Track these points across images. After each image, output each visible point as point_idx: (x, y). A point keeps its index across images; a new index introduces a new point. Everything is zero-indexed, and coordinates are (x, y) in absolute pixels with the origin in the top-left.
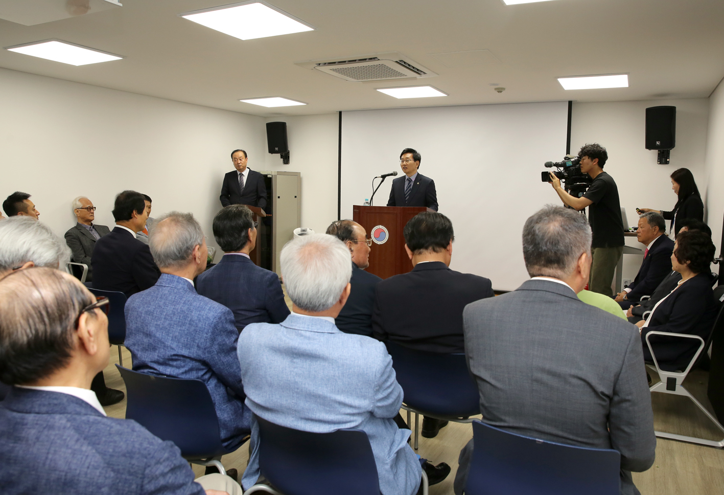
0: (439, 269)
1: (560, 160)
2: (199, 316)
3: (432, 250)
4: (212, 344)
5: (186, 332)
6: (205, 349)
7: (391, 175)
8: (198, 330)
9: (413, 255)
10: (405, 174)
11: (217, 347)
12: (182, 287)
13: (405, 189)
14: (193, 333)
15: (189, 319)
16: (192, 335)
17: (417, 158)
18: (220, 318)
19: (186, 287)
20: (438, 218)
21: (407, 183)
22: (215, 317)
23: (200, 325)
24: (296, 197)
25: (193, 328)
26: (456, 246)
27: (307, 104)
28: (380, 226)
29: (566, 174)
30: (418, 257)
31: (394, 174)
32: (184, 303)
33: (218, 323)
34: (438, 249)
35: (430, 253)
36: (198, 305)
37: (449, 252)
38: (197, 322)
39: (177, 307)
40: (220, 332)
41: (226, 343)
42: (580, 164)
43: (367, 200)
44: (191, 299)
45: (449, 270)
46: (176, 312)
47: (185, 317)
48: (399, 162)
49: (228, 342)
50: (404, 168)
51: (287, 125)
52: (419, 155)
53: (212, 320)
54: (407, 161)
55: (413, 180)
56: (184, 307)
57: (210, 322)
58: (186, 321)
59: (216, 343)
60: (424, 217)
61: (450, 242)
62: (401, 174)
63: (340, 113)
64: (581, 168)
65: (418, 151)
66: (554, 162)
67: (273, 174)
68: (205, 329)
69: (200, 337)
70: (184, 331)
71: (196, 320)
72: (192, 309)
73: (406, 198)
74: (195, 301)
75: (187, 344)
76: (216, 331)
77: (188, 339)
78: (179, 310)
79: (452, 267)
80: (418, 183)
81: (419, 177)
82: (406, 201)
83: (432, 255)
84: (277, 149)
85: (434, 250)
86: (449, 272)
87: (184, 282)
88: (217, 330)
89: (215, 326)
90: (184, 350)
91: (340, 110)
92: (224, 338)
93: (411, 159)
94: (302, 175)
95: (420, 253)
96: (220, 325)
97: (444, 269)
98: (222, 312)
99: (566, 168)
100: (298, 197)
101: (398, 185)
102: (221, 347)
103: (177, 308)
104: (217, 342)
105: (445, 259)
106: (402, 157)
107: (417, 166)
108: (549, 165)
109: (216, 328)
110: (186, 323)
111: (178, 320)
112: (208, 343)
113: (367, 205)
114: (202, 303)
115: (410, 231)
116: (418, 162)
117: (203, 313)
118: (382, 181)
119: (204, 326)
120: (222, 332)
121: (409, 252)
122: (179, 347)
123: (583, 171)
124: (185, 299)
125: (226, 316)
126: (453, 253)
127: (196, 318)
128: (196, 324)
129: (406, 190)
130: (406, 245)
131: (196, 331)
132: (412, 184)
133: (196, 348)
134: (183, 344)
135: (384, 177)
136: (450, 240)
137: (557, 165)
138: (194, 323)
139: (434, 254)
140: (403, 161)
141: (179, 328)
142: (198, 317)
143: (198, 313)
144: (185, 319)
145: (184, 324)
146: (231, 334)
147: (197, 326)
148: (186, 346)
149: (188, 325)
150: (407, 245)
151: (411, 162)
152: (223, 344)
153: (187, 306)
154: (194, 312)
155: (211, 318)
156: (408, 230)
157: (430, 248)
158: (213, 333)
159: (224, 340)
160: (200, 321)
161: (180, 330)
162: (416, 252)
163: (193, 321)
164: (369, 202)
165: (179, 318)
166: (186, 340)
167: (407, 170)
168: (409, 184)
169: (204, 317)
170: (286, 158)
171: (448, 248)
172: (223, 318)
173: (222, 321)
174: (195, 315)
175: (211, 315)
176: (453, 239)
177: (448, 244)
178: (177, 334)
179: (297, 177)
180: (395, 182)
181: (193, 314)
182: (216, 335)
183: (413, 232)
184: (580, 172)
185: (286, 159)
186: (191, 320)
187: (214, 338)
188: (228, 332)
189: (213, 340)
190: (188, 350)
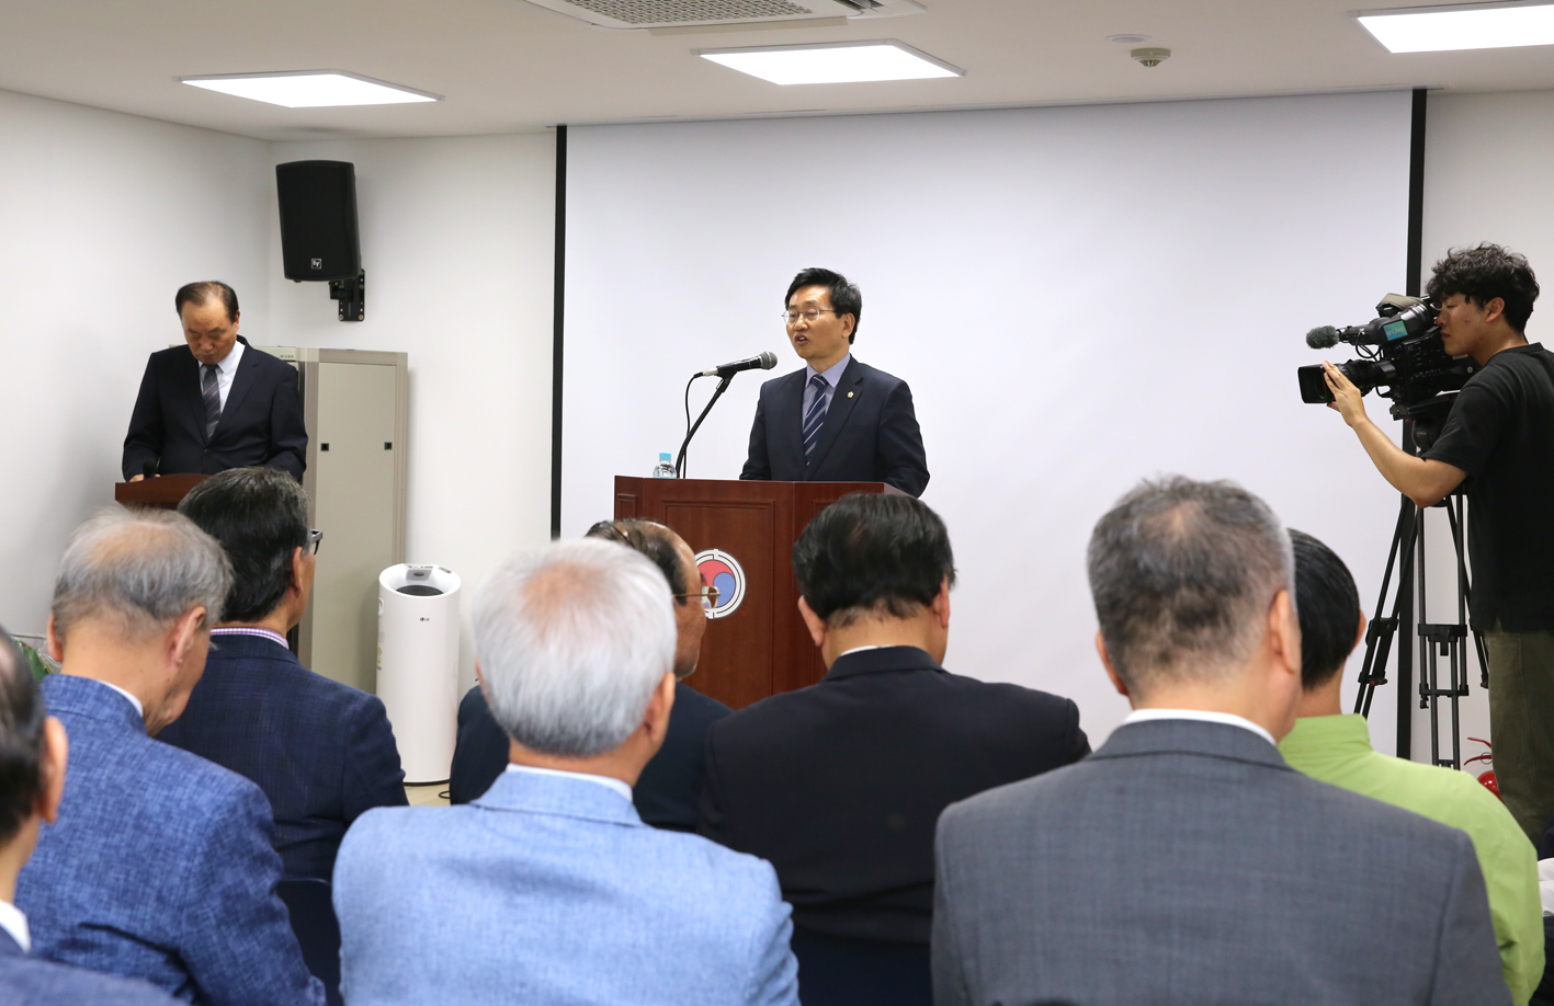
0: (911, 670)
1: (1364, 316)
2: (168, 803)
3: (886, 610)
4: (204, 895)
5: (123, 852)
6: (181, 909)
7: (755, 364)
8: (163, 848)
9: (825, 630)
10: (802, 364)
11: (217, 902)
12: (112, 717)
13: (805, 417)
14: (145, 855)
15: (135, 811)
16: (143, 860)
17: (847, 304)
18: (233, 810)
19: (122, 716)
20: (902, 508)
21: (810, 393)
22: (219, 808)
23: (169, 831)
24: (388, 446)
25: (146, 840)
26: (960, 599)
27: (440, 98)
28: (716, 552)
29: (1388, 368)
30: (842, 635)
31: (766, 363)
32: (118, 763)
33: (226, 826)
34: (904, 605)
35: (881, 620)
36: (163, 770)
37: (940, 618)
38: (161, 820)
39: (97, 773)
40: (231, 854)
41: (247, 893)
42: (1441, 327)
43: (664, 456)
44: (142, 751)
45: (943, 672)
46: (93, 790)
47: (123, 806)
48: (780, 319)
49: (252, 890)
50: (800, 339)
51: (357, 171)
52: (855, 291)
53: (208, 815)
54: (809, 315)
55: (834, 383)
56: (119, 774)
57: (203, 820)
58: (126, 818)
59: (216, 889)
60: (856, 509)
61: (944, 586)
62: (791, 362)
63: (562, 132)
64: (1447, 340)
65: (851, 278)
66: (1340, 325)
67: (304, 359)
68: (183, 843)
69: (168, 868)
70: (117, 848)
71: (158, 815)
72: (144, 780)
73: (805, 447)
74: (152, 757)
75: (126, 891)
76: (220, 852)
77: (128, 873)
78: (103, 785)
79: (954, 664)
80: (851, 395)
81: (856, 373)
82: (806, 459)
83: (886, 624)
84: (316, 263)
85: (894, 611)
86: (941, 677)
87: (118, 701)
88: (223, 846)
89: (216, 833)
90: (113, 910)
91: (561, 121)
92: (242, 875)
93: (824, 308)
94: (411, 364)
95: (848, 622)
96: (232, 832)
97: (926, 669)
98: (239, 792)
99: (1389, 347)
100: (396, 445)
101: (779, 404)
102: (229, 903)
103: (96, 776)
104: (220, 889)
105: (929, 638)
106: (793, 301)
107: (847, 334)
108: (1321, 339)
109: (221, 841)
110: (126, 825)
111: (99, 813)
112: (192, 890)
113: (667, 475)
114: (177, 763)
115: (815, 554)
116: (849, 318)
117: (178, 793)
118: (722, 389)
119: (180, 835)
120: (236, 857)
121: (812, 621)
122: (100, 901)
123: (1453, 347)
124: (120, 751)
125: (252, 806)
126: (953, 622)
127: (157, 809)
128: (158, 826)
129: (808, 420)
130: (801, 601)
131: (157, 851)
132: (830, 397)
133: (152, 903)
134: (112, 889)
135: (727, 373)
136: (941, 579)
137: (1351, 336)
138: (151, 826)
139: (893, 624)
140: (794, 317)
141: (103, 840)
142: (162, 806)
143: (165, 792)
144: (123, 812)
145: (116, 827)
146: (263, 864)
147: (159, 835)
148: (126, 898)
149: (129, 831)
150: (807, 599)
151: (826, 317)
152: (239, 896)
153: (128, 773)
154: (150, 790)
155: (204, 809)
156: (809, 551)
157: (881, 602)
158: (209, 856)
159: (242, 882)
160: (169, 817)
161: (105, 845)
162: (836, 617)
163: (149, 818)
164: (674, 464)
165: (104, 810)
166: (122, 877)
167: (811, 349)
168: (817, 396)
169: (184, 805)
170: (351, 299)
171: (937, 603)
172: (241, 811)
173: (236, 821)
174: (153, 799)
175: (204, 799)
176: (952, 578)
177: (937, 590)
178: (96, 858)
179: (394, 370)
180: (768, 391)
181: (148, 795)
182: (219, 865)
183: (822, 557)
184: (1443, 352)
185: (351, 302)
186: (140, 815)
187: (212, 874)
188: (254, 859)
189: (208, 878)
190: (128, 912)
